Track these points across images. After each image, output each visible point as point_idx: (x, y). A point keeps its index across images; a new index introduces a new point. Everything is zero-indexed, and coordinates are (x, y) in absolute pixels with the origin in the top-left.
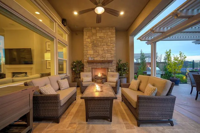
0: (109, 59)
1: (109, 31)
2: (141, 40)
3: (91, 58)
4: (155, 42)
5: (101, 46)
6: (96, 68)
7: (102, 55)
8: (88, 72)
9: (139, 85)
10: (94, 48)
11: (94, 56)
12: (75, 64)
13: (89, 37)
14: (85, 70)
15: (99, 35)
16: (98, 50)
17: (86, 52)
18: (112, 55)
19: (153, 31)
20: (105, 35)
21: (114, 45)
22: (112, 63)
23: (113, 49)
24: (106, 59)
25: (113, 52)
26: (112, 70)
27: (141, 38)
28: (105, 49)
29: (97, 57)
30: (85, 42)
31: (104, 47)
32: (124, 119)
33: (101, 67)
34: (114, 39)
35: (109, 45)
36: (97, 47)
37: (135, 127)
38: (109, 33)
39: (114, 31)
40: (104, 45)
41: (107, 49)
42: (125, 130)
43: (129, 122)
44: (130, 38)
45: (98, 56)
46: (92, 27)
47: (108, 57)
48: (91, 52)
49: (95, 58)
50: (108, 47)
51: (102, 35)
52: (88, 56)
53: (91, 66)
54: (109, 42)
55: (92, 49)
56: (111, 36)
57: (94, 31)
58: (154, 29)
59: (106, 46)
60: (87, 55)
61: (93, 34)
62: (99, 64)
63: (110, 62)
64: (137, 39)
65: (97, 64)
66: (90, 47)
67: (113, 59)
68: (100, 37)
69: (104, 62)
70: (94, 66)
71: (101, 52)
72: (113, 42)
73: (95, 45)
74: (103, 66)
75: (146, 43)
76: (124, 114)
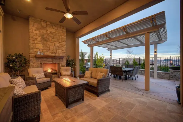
0: (60, 55)
1: (60, 29)
2: (85, 43)
3: (41, 52)
4: (93, 47)
5: (52, 42)
6: (47, 63)
7: (53, 50)
8: (36, 68)
9: (91, 74)
10: (44, 42)
11: (44, 51)
12: (14, 58)
13: (37, 29)
14: (32, 65)
15: (50, 30)
16: (49, 45)
17: (33, 45)
18: (63, 52)
19: (94, 40)
20: (56, 32)
21: (65, 43)
22: (63, 58)
23: (64, 46)
24: (57, 55)
25: (63, 49)
26: (63, 65)
27: (85, 42)
28: (57, 45)
29: (47, 52)
30: (30, 34)
31: (55, 43)
32: (89, 97)
33: (52, 62)
34: (65, 38)
35: (61, 42)
36: (47, 41)
37: (97, 98)
38: (61, 31)
39: (65, 31)
40: (55, 41)
41: (58, 45)
42: (94, 101)
43: (93, 97)
44: (77, 39)
45: (49, 51)
46: (41, 20)
47: (59, 53)
48: (40, 46)
49: (45, 53)
50: (59, 43)
51: (53, 30)
52: (35, 50)
53: (40, 61)
54: (61, 39)
55: (41, 43)
56: (62, 34)
57: (44, 24)
58: (94, 39)
59: (57, 42)
60: (35, 48)
61: (43, 28)
62: (50, 60)
63: (61, 58)
64: (82, 42)
65: (48, 59)
66: (38, 40)
67: (64, 55)
68: (51, 33)
69: (55, 57)
70: (44, 61)
71: (51, 48)
72: (64, 40)
73: (44, 39)
74: (54, 61)
75: (87, 45)
76: (87, 94)
